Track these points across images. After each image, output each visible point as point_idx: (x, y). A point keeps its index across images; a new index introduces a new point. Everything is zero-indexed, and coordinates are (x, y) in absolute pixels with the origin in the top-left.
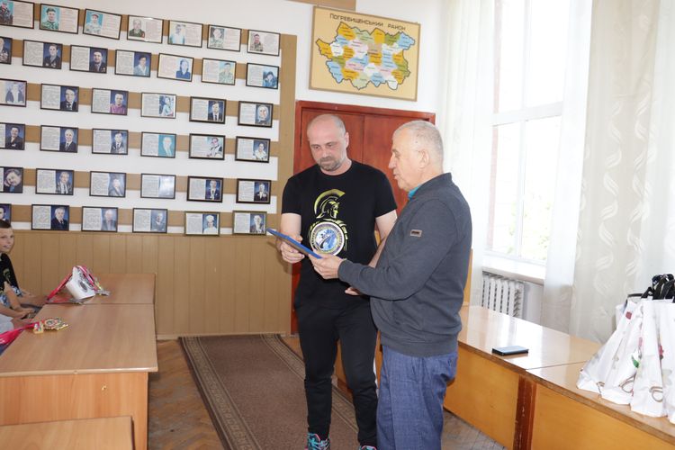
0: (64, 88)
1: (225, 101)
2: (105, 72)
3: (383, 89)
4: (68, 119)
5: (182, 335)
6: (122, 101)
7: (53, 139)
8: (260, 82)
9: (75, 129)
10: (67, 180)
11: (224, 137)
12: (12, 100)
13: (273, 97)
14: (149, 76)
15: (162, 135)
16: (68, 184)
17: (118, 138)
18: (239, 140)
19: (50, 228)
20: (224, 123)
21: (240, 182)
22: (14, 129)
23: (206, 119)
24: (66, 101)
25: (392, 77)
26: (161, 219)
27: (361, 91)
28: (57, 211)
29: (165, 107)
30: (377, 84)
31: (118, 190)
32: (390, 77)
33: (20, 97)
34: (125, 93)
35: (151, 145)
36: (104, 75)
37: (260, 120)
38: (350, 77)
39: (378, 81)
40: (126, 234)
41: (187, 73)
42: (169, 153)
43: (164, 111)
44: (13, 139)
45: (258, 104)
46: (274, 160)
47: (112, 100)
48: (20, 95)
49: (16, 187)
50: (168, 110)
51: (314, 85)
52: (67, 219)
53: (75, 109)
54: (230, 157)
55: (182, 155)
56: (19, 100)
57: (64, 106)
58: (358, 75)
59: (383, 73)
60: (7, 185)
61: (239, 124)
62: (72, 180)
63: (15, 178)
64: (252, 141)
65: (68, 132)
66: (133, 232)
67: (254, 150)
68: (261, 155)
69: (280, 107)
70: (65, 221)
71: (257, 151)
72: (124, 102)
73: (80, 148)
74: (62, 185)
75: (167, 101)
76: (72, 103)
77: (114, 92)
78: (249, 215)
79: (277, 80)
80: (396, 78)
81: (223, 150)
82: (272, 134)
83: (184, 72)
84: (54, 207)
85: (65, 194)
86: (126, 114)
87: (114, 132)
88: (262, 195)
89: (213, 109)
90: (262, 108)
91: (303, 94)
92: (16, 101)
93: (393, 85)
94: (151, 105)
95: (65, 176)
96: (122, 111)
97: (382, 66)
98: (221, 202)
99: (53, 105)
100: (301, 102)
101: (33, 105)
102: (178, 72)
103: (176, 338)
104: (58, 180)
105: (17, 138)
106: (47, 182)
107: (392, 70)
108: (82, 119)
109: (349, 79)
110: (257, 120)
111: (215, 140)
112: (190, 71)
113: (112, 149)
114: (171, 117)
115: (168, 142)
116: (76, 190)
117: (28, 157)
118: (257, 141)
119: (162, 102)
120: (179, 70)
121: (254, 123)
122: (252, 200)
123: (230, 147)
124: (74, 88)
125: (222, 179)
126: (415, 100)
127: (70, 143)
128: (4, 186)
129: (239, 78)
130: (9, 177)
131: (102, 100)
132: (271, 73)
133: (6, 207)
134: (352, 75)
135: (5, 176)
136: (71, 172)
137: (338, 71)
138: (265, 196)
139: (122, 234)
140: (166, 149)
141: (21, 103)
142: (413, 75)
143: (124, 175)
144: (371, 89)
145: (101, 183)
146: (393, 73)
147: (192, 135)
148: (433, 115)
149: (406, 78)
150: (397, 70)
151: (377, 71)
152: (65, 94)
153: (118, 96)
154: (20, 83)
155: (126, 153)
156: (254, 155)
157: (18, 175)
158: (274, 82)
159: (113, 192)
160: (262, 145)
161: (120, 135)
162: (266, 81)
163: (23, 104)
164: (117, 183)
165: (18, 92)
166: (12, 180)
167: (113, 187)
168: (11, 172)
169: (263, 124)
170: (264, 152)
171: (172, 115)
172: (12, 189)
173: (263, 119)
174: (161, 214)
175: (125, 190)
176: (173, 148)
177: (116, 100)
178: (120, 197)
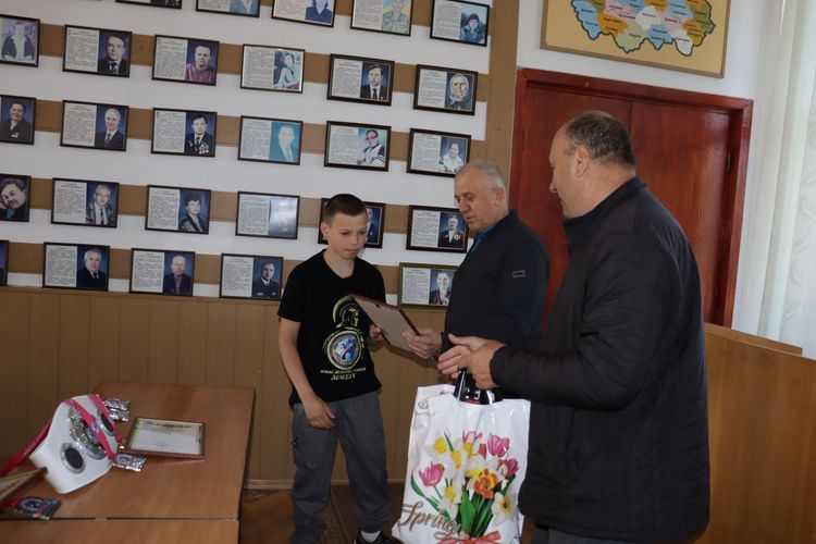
0: (105, 34)
1: (393, 63)
2: (179, 7)
3: (667, 54)
6: (207, 59)
7: (82, 125)
8: (456, 33)
9: (123, 109)
10: (106, 200)
11: (388, 128)
12: (14, 53)
13: (478, 59)
14: (257, 16)
16: (108, 207)
17: (199, 126)
18: (416, 135)
19: (74, 285)
21: (416, 212)
22: (16, 106)
23: (358, 96)
24: (109, 58)
25: (685, 32)
26: (271, 274)
27: (631, 56)
28: (88, 255)
29: (284, 71)
30: (658, 43)
31: (196, 220)
32: (680, 33)
33: (28, 50)
34: (213, 45)
35: (257, 139)
36: (178, 11)
37: (454, 100)
38: (612, 28)
39: (658, 39)
40: (208, 300)
41: (326, 11)
42: (289, 155)
43: (282, 79)
44: (13, 124)
45: (451, 72)
47: (190, 58)
48: (28, 45)
49: (17, 210)
50: (290, 77)
51: (549, 42)
52: (104, 270)
53: (124, 72)
54: (397, 166)
55: (311, 160)
56: (26, 55)
57: (105, 68)
58: (626, 26)
59: (669, 25)
60: (2, 206)
61: (416, 107)
62: (119, 201)
63: (15, 194)
64: (439, 138)
65: (111, 114)
66: (221, 297)
67: (442, 154)
68: (453, 162)
69: (490, 77)
70: (100, 273)
71: (446, 157)
72: (212, 61)
73: (131, 143)
74: (97, 209)
75: (288, 61)
76: (118, 62)
77: (193, 43)
78: (428, 272)
79: (484, 30)
80: (689, 34)
81: (386, 153)
82: (475, 126)
83: (320, 10)
84: (83, 249)
85: (102, 225)
86: (213, 83)
87: (192, 115)
88: (452, 235)
89: (370, 78)
90: (458, 79)
91: (530, 56)
92: (20, 56)
93: (685, 47)
94: (258, 67)
95: (103, 192)
96: (207, 77)
97: (668, 14)
98: (380, 246)
99: (85, 64)
100: (526, 72)
101: (50, 63)
102: (308, 9)
104: (90, 199)
105: (22, 123)
106: (71, 203)
107: (684, 19)
108: (136, 90)
109: (612, 33)
110: (448, 101)
111: (372, 134)
112: (331, 8)
113: (187, 145)
114: (294, 90)
115: (287, 136)
116: (122, 219)
117: (39, 159)
118: (447, 137)
119: (279, 63)
120: (311, 5)
122: (435, 245)
123: (399, 147)
124: (124, 35)
125: (383, 205)
126: (721, 75)
127: (113, 134)
129: (419, 23)
130: (6, 192)
131: (172, 56)
132: (475, 17)
133: (2, 245)
134: (615, 25)
136: (113, 186)
137: (592, 18)
138: (457, 237)
139: (200, 299)
140: (283, 148)
141: (29, 60)
142: (719, 30)
143: (208, 192)
144: (647, 52)
145: (166, 207)
146: (686, 25)
147: (331, 123)
148: (750, 104)
149: (708, 35)
150: (692, 21)
151: (658, 21)
152: (108, 45)
153: (200, 50)
154: (26, 23)
155: (211, 154)
156: (441, 163)
157: (22, 189)
158: (479, 33)
159: (187, 224)
160: (455, 146)
161: (202, 120)
162: (466, 31)
163: (33, 62)
164: (194, 207)
165: (24, 39)
166: (10, 198)
167: (187, 215)
168: (8, 183)
169: (459, 109)
170: (459, 159)
171: (297, 86)
172: (10, 213)
173: (459, 100)
174: (271, 267)
175: (208, 219)
176: (297, 146)
177: (197, 58)
178: (197, 232)
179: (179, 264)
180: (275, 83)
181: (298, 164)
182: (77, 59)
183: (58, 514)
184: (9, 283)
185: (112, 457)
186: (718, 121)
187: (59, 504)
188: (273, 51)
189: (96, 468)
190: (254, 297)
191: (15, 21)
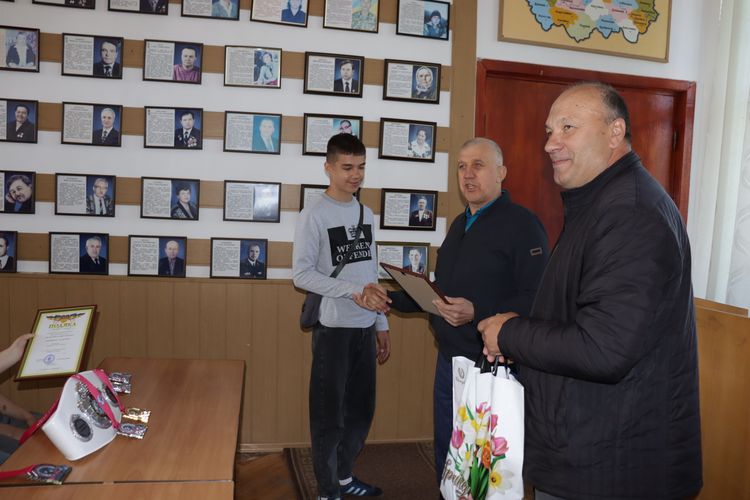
0: (99, 40)
1: (362, 58)
2: (166, 13)
3: (615, 43)
4: (107, 91)
5: (291, 444)
6: (192, 60)
7: (80, 124)
9: (117, 109)
10: (104, 191)
11: (360, 118)
12: (17, 62)
13: (440, 52)
14: (237, 19)
15: (259, 117)
16: (107, 198)
17: (187, 121)
18: (386, 123)
19: (78, 270)
20: (360, 96)
21: (388, 195)
22: (21, 109)
23: (331, 90)
24: (103, 62)
25: (631, 22)
26: (257, 255)
27: (582, 45)
28: (89, 243)
29: (263, 69)
30: (606, 32)
31: (187, 208)
32: (626, 22)
33: (30, 58)
34: (198, 47)
35: (240, 132)
37: (420, 90)
38: (563, 20)
39: (607, 29)
40: (200, 281)
41: (300, 13)
42: (270, 146)
43: (261, 76)
44: (18, 126)
45: (417, 65)
46: (442, 158)
47: (177, 59)
48: (29, 52)
49: (24, 203)
50: (269, 74)
51: (506, 34)
52: (104, 256)
53: (117, 74)
54: (372, 153)
55: (291, 149)
56: (27, 62)
57: (99, 71)
58: (576, 18)
59: (616, 15)
60: (10, 200)
61: (386, 98)
62: (115, 192)
63: (22, 189)
64: (407, 126)
65: (107, 113)
66: (212, 277)
67: (410, 140)
68: (422, 148)
69: (452, 68)
71: (414, 143)
72: (196, 62)
73: (125, 138)
74: (97, 200)
75: (266, 59)
76: (112, 66)
77: (180, 46)
78: (400, 249)
79: (446, 25)
80: (635, 23)
82: (439, 114)
83: (294, 12)
84: (84, 237)
85: (101, 215)
86: (199, 82)
87: (180, 112)
88: (422, 215)
89: (343, 72)
90: (423, 71)
91: (489, 48)
92: (23, 64)
93: (632, 35)
94: (239, 66)
95: (102, 185)
96: (194, 76)
97: (615, 5)
99: (82, 68)
100: (485, 63)
101: (49, 68)
102: (284, 11)
103: (281, 449)
104: (90, 191)
105: (26, 124)
106: (73, 195)
107: (630, 9)
108: (128, 91)
109: (563, 24)
110: (414, 91)
111: (346, 124)
112: (304, 10)
113: (176, 139)
114: (273, 86)
115: (268, 128)
116: (119, 209)
117: (44, 156)
118: (415, 125)
119: (259, 61)
120: (286, 8)
121: (409, 95)
122: (407, 224)
124: (116, 41)
126: (666, 60)
127: (109, 131)
128: (6, 203)
129: (386, 21)
130: (13, 187)
131: (160, 59)
132: (436, 13)
133: (10, 237)
134: (567, 17)
135: (7, 186)
136: (110, 179)
137: (545, 11)
138: (427, 217)
139: (193, 280)
140: (264, 139)
141: (31, 66)
142: (662, 19)
143: (197, 182)
144: (596, 42)
145: (159, 197)
146: (632, 15)
147: (307, 115)
148: (693, 86)
149: (653, 23)
150: (638, 11)
151: (605, 12)
152: (102, 50)
153: (186, 52)
154: (28, 33)
155: (199, 147)
156: (410, 149)
157: (28, 184)
158: (441, 27)
159: (179, 211)
160: (422, 133)
161: (189, 116)
162: (429, 26)
163: (35, 68)
164: (185, 196)
165: (26, 48)
166: (18, 193)
167: (178, 203)
168: (15, 179)
169: (425, 98)
170: (426, 145)
171: (275, 82)
172: (18, 207)
173: (425, 90)
174: (257, 249)
175: (198, 206)
176: (278, 138)
177: (183, 59)
178: (188, 219)
179: (172, 248)
180: (256, 78)
181: (279, 153)
182: (75, 64)
183: (69, 479)
184: (19, 270)
185: (117, 426)
186: (664, 102)
187: (70, 470)
188: (253, 51)
189: (102, 437)
190: (242, 276)
191: (17, 32)
